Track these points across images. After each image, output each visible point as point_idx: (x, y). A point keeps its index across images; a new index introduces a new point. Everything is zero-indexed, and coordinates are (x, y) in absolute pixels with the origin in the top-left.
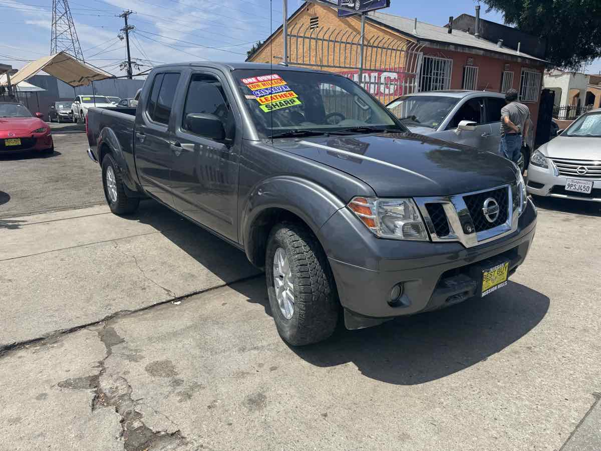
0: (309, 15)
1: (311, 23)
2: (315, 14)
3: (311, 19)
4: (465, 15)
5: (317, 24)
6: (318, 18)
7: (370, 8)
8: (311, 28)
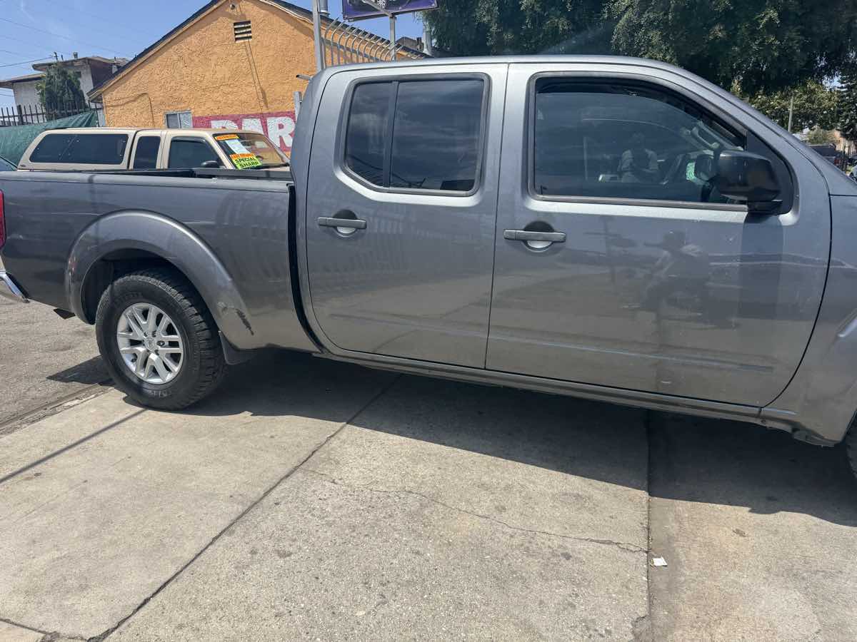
0: (230, 16)
1: (236, 29)
2: (243, 15)
3: (235, 24)
4: (406, 38)
5: (250, 32)
6: (249, 22)
7: (403, 8)
8: (237, 39)
